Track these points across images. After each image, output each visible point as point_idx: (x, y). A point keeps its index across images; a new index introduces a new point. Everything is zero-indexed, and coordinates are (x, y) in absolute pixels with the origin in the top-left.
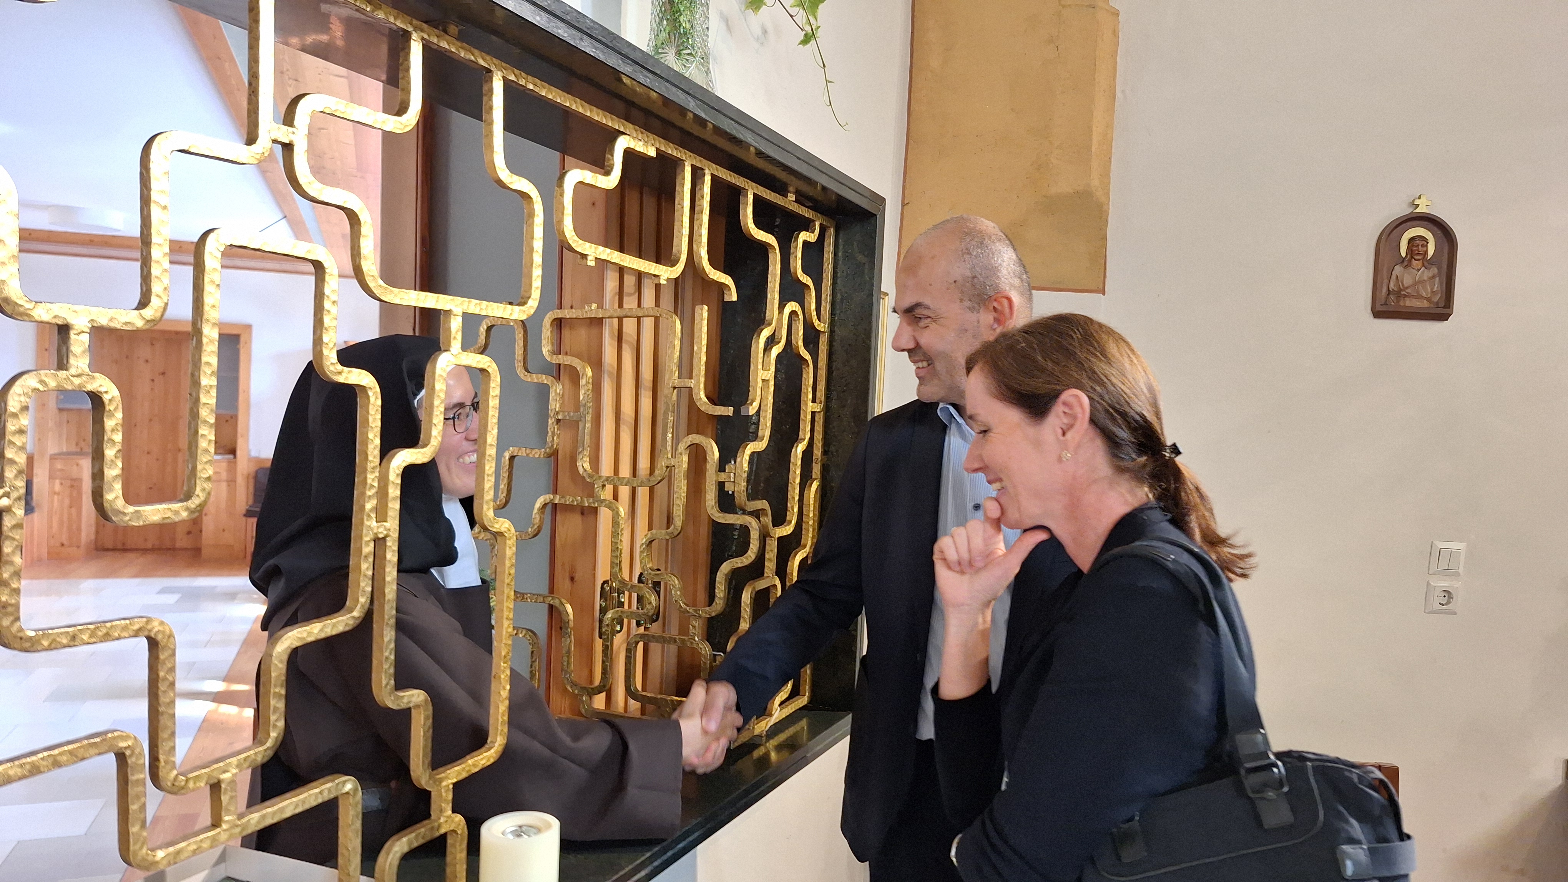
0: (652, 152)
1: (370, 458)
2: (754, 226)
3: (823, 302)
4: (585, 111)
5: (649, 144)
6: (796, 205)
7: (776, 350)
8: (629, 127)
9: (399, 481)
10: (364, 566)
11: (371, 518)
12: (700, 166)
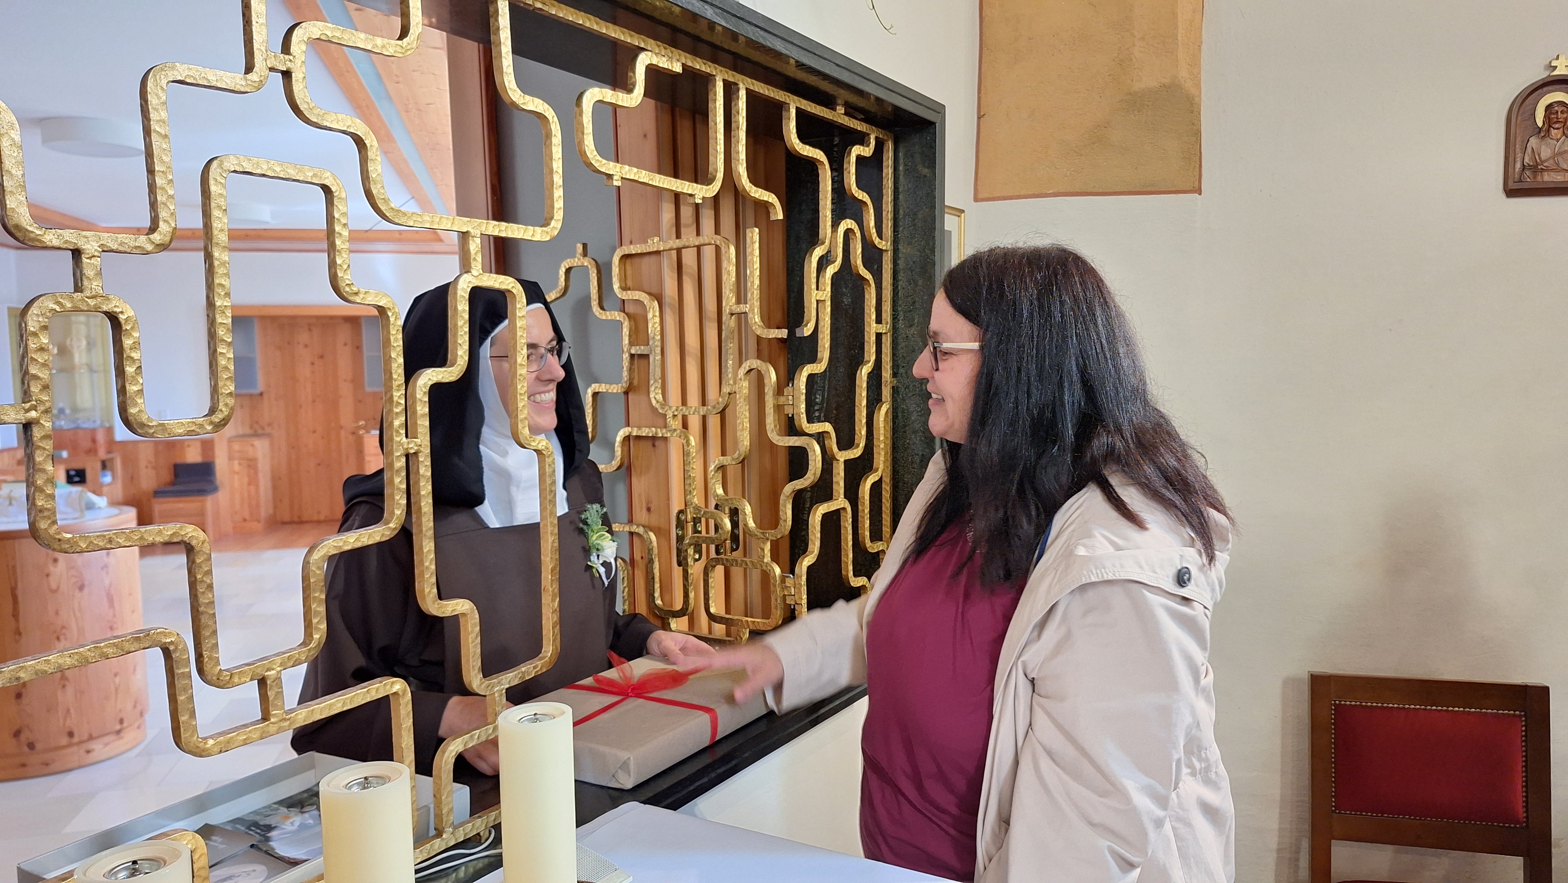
0: (677, 68)
1: (395, 376)
2: (798, 141)
3: (884, 219)
4: (601, 28)
5: (674, 60)
6: (846, 118)
7: (831, 270)
8: (651, 43)
9: (427, 399)
10: (397, 480)
11: (400, 433)
12: (733, 80)
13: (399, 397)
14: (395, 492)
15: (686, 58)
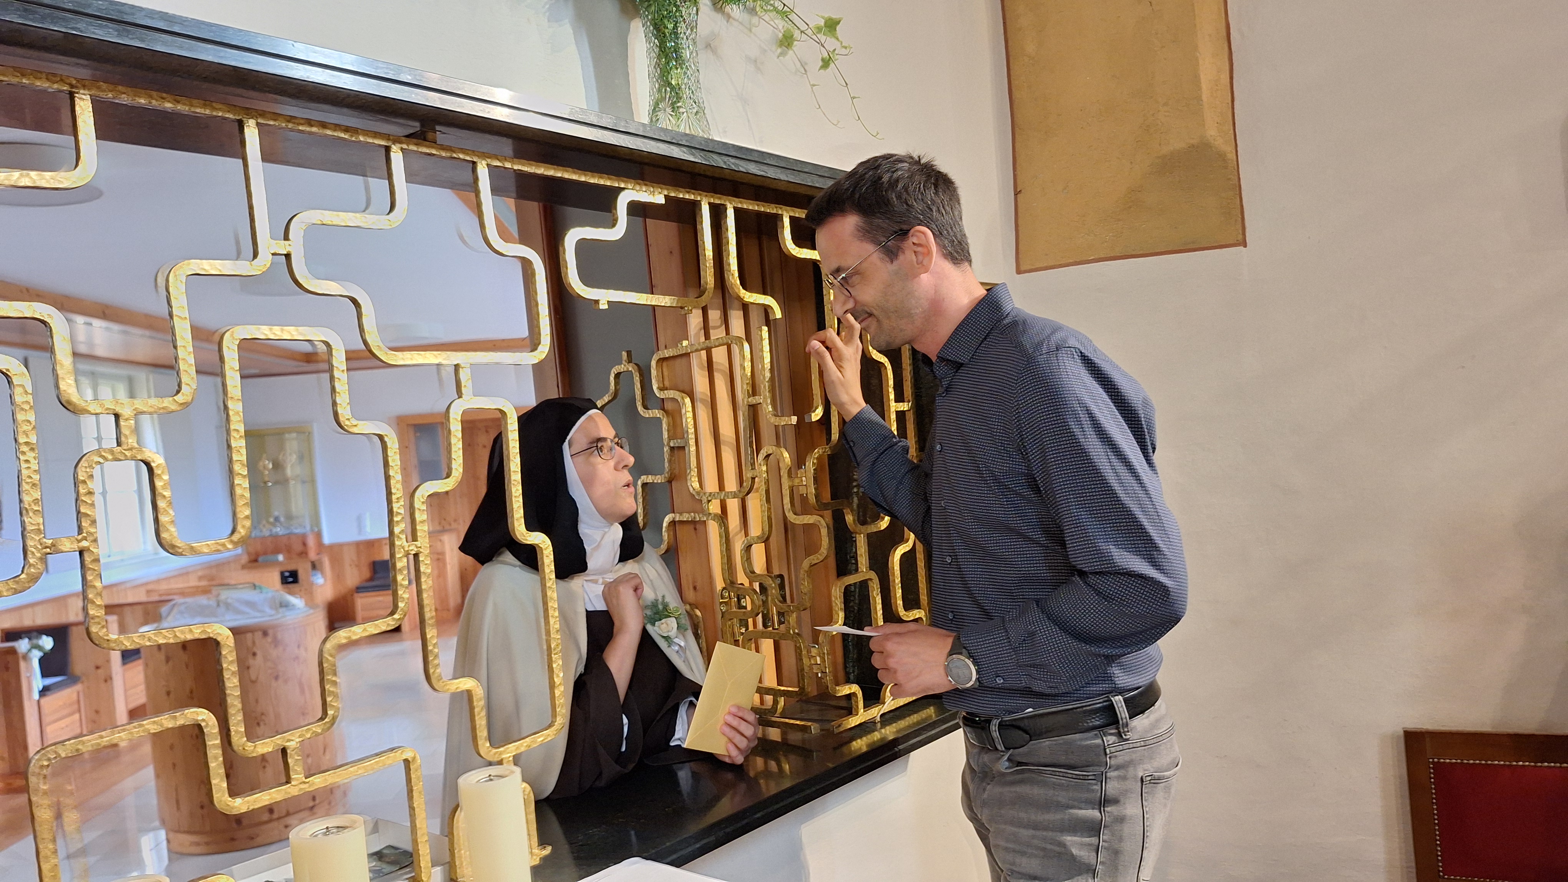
0: (660, 200)
1: (393, 491)
2: (794, 246)
4: (580, 177)
5: (656, 193)
8: (629, 183)
9: (425, 507)
10: (399, 578)
11: (401, 538)
12: (719, 202)
13: (399, 508)
14: (399, 588)
15: (668, 189)
